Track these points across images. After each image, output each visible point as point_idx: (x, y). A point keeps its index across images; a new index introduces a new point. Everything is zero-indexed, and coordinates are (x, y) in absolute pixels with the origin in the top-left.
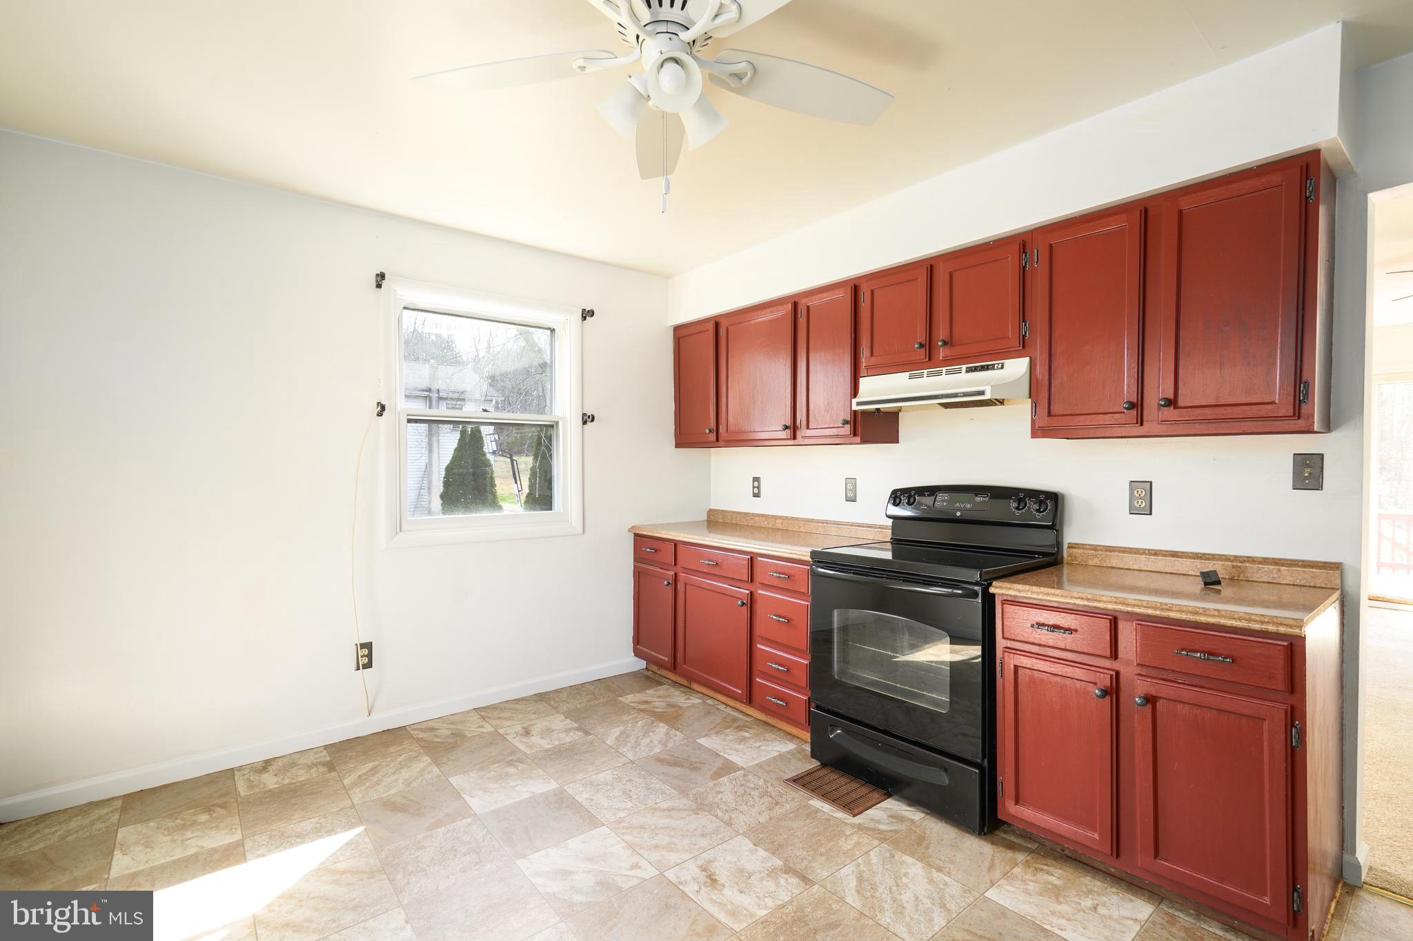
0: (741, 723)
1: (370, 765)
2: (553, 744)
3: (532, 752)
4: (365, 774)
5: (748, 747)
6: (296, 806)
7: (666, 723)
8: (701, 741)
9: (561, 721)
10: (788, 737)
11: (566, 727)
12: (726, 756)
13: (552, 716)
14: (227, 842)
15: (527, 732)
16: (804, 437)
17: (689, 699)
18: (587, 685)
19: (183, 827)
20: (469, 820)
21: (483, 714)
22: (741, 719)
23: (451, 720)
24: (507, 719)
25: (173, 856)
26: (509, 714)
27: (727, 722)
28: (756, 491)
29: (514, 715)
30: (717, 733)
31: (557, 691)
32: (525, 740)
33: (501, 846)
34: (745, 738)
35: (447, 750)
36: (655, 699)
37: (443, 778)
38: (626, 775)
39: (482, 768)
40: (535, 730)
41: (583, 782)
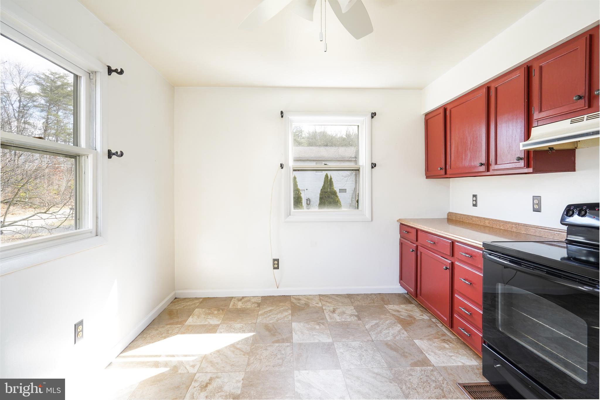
0: (446, 338)
1: (271, 308)
2: (341, 320)
3: (330, 321)
4: (267, 311)
5: (444, 354)
6: (240, 317)
7: (402, 325)
8: (417, 342)
9: (351, 310)
10: (475, 357)
11: (352, 313)
12: (427, 355)
13: (349, 307)
14: (216, 323)
15: (334, 311)
16: (494, 170)
17: (422, 315)
18: (373, 295)
19: (209, 314)
20: (288, 344)
21: (321, 298)
22: (448, 336)
23: (309, 298)
24: (329, 303)
25: (201, 323)
26: (331, 301)
27: (438, 334)
28: (474, 203)
29: (333, 301)
30: (429, 339)
31: (358, 295)
32: (331, 314)
33: (293, 361)
34: (445, 347)
35: (299, 310)
36: (403, 310)
37: (291, 322)
38: (366, 347)
39: (307, 322)
40: (338, 311)
41: (344, 343)
